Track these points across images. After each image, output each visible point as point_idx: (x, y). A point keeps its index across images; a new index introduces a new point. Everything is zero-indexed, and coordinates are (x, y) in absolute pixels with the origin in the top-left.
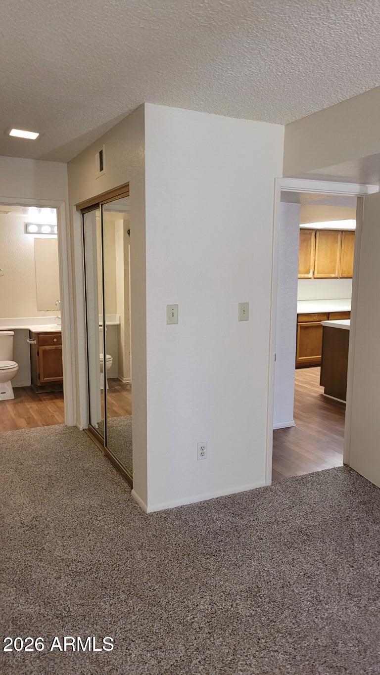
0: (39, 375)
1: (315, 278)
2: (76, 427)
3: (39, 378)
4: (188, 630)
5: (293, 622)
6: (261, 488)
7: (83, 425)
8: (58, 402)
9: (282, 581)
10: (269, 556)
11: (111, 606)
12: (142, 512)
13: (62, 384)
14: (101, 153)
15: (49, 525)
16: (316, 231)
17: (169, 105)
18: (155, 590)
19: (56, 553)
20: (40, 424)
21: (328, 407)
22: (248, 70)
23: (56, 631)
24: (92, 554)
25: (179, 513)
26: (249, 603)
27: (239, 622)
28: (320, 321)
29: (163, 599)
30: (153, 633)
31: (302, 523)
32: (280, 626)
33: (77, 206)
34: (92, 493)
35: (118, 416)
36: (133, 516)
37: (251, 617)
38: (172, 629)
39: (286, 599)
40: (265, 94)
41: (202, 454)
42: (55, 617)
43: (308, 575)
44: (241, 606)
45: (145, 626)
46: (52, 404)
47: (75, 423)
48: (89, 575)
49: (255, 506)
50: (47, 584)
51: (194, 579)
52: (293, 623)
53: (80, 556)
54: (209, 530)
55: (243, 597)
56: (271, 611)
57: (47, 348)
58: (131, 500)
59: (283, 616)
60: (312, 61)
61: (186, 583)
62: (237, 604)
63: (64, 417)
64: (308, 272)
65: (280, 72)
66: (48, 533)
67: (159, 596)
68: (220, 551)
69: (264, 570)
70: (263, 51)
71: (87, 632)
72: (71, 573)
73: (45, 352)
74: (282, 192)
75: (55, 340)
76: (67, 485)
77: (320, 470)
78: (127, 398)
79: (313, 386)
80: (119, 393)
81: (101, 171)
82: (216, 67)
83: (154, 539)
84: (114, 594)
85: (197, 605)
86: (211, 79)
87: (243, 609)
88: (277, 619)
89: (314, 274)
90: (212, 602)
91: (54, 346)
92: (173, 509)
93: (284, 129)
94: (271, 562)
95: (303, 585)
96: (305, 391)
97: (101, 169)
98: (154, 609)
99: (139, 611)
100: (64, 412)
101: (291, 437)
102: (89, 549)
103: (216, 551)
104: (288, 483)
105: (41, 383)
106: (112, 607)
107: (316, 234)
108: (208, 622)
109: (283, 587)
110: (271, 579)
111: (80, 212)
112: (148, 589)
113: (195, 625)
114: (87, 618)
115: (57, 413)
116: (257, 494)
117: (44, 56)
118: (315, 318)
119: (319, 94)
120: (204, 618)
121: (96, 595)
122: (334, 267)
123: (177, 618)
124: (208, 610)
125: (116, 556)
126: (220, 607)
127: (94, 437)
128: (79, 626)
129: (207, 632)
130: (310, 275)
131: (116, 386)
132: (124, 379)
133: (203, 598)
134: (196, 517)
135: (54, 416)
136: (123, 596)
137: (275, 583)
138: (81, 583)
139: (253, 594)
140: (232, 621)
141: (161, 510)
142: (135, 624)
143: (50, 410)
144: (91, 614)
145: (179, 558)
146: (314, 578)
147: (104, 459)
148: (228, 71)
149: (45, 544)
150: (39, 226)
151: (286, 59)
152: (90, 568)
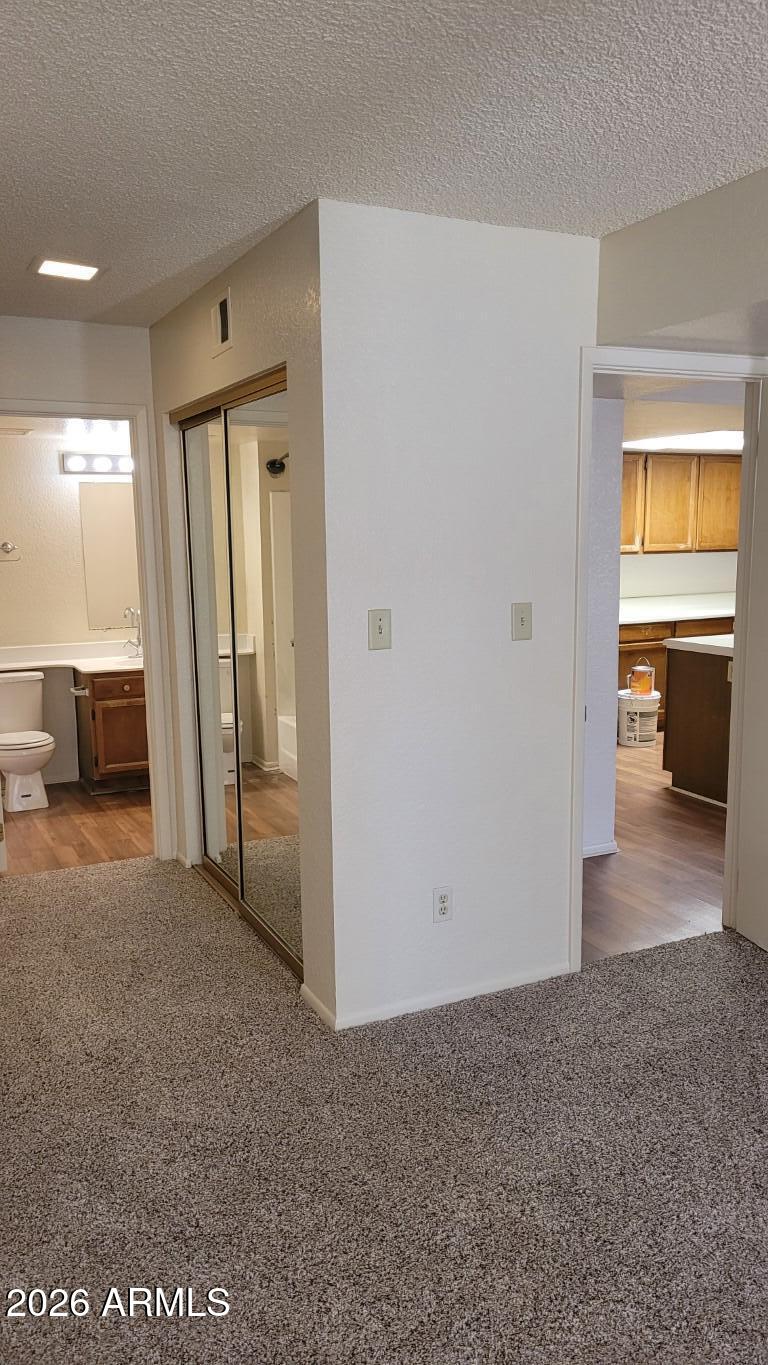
0: (96, 758)
1: (645, 553)
2: (177, 861)
3: (97, 765)
4: (439, 1261)
5: (650, 1242)
6: (560, 977)
7: (191, 856)
8: (138, 813)
9: (619, 1162)
10: (590, 1113)
11: (280, 1215)
12: (325, 1030)
13: (148, 777)
14: (223, 306)
15: (141, 1056)
16: (647, 456)
17: (368, 203)
18: (365, 1184)
19: (162, 1112)
20: (104, 856)
21: (681, 812)
22: (537, 124)
23: (176, 1267)
24: (234, 1113)
25: (400, 1026)
26: (557, 1205)
27: (541, 1244)
28: (662, 639)
29: (383, 1199)
30: (370, 1268)
31: (649, 1046)
32: (623, 1252)
33: (172, 415)
34: (223, 991)
35: (261, 838)
36: (307, 1037)
37: (563, 1234)
38: (406, 1260)
39: (630, 1198)
40: (567, 174)
41: (443, 911)
42: (170, 1239)
43: (672, 1149)
44: (541, 1212)
45: (352, 1254)
46: (126, 816)
47: (175, 853)
48: (231, 1156)
49: (553, 1013)
50: (148, 1173)
51: (442, 1161)
52: (650, 1247)
53: (209, 1117)
54: (463, 1062)
55: (544, 1194)
56: (602, 1221)
57: (111, 703)
58: (301, 1005)
59: (628, 1232)
60: (669, 102)
61: (426, 1170)
62: (532, 1209)
63: (151, 842)
64: (631, 541)
65: (602, 127)
66: (142, 1073)
67: (376, 1194)
68: (488, 1104)
69: (582, 1140)
70: (570, 84)
71: (236, 1267)
72: (194, 1150)
73: (107, 711)
74: (595, 375)
75: (127, 688)
76: (170, 977)
77: (676, 938)
78: (274, 801)
79: (648, 770)
80: (257, 793)
81: (223, 341)
82: (470, 121)
83: (355, 1081)
84: (284, 1192)
85: (453, 1212)
86: (459, 145)
87: (546, 1217)
88: (615, 1238)
89: (643, 544)
90: (483, 1206)
91: (126, 701)
92: (387, 1021)
93: (598, 246)
94: (594, 1124)
95: (663, 1168)
96: (633, 782)
97: (225, 338)
98: (367, 1220)
99: (336, 1225)
100: (151, 831)
101: (613, 873)
102: (225, 1103)
103: (481, 1104)
104: (615, 967)
105: (102, 775)
106: (283, 1217)
107: (646, 462)
108: (477, 1245)
109: (622, 1174)
110: (597, 1158)
111: (177, 426)
112: (350, 1181)
113: (452, 1252)
114: (236, 1240)
115: (137, 834)
116: (554, 989)
117: (122, 107)
118: (648, 634)
119: (677, 172)
120: (469, 1237)
121: (248, 1194)
122: (684, 529)
123: (415, 1237)
124: (475, 1221)
125: (281, 1117)
126: (500, 1215)
127: (215, 881)
128: (221, 1256)
129: (478, 1265)
130: (636, 547)
131: (251, 778)
132: (267, 763)
133: (462, 1197)
134: (434, 1036)
135: (130, 840)
136: (303, 1196)
137: (605, 1166)
138: (216, 1171)
139: (562, 1189)
140: (525, 1243)
141: (362, 1023)
142: (331, 1251)
143: (123, 829)
144: (241, 1232)
145: (408, 1119)
146: (685, 1156)
147: (238, 923)
148: (496, 128)
149: (137, 1094)
150: (89, 457)
151: (617, 100)
152: (231, 1141)
